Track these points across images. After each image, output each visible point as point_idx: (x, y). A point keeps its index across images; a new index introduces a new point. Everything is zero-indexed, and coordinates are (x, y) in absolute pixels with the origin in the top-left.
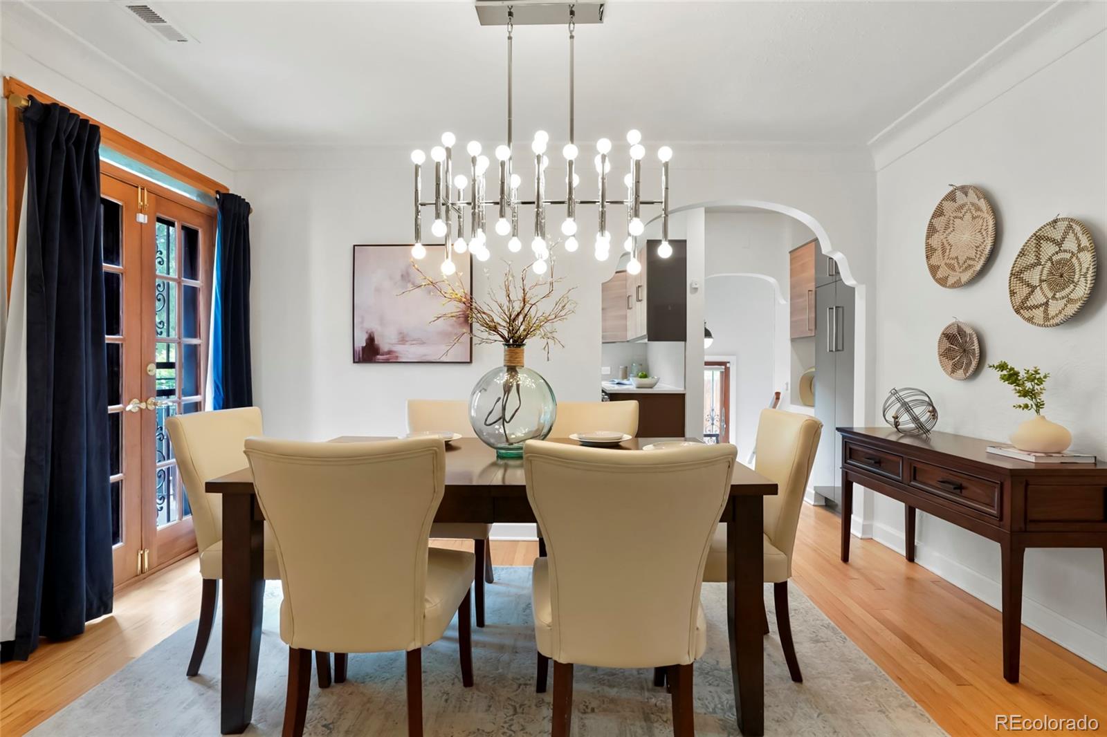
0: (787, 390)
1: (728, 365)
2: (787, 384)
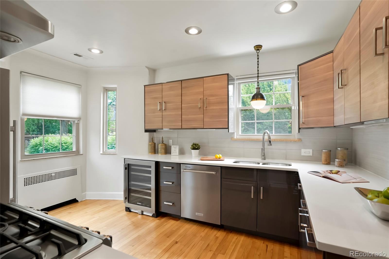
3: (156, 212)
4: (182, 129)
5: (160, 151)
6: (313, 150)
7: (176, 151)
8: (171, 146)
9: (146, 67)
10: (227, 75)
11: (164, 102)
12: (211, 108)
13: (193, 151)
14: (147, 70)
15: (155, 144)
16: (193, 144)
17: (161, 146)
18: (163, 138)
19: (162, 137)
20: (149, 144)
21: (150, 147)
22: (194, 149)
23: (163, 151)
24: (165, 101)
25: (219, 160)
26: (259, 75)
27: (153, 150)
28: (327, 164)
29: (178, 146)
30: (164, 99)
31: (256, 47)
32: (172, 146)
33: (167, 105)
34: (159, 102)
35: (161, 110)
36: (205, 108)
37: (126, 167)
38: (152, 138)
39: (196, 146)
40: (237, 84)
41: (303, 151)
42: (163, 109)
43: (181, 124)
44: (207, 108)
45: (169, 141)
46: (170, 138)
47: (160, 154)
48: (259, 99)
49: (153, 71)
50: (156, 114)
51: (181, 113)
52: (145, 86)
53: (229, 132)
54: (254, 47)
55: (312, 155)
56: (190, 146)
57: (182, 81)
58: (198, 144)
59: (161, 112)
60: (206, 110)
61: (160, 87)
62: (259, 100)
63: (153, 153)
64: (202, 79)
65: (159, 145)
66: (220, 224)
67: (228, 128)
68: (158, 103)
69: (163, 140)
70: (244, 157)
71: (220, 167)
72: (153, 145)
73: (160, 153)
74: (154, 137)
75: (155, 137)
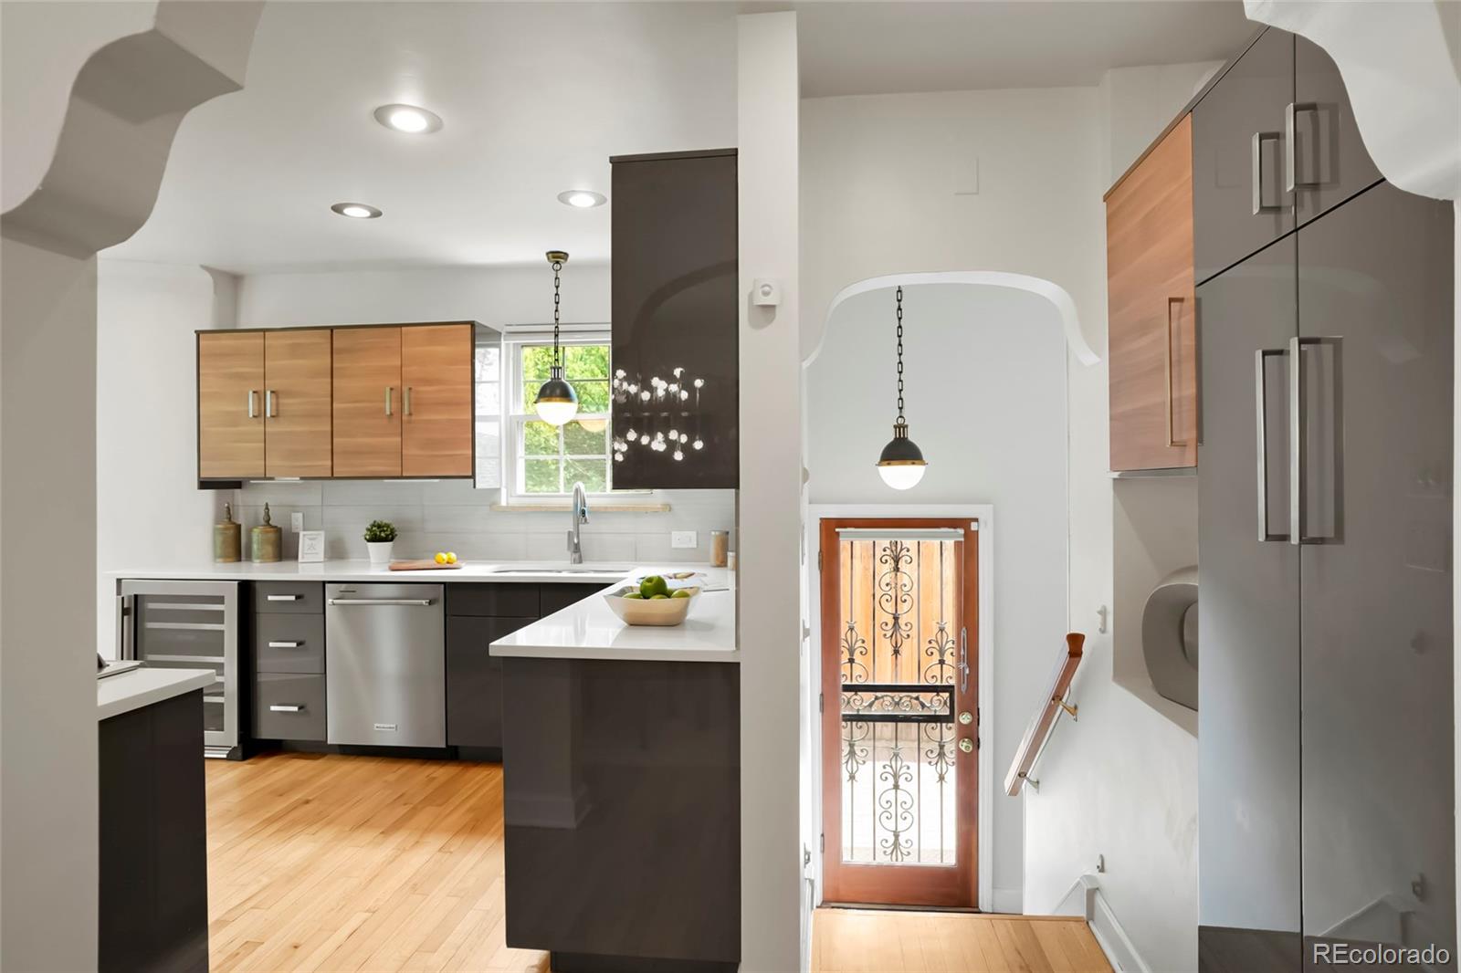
0: (1103, 631)
1: (974, 526)
2: (1103, 613)
3: (240, 741)
4: (332, 478)
5: (258, 549)
6: (697, 534)
7: (314, 549)
8: (298, 534)
9: (204, 267)
10: (469, 326)
11: (272, 392)
12: (425, 417)
13: (371, 545)
14: (208, 277)
15: (239, 527)
16: (373, 525)
17: (261, 533)
18: (267, 508)
19: (267, 504)
20: (215, 530)
21: (220, 539)
22: (374, 538)
23: (269, 549)
24: (273, 390)
25: (449, 566)
26: (561, 328)
27: (231, 550)
28: (718, 566)
29: (322, 533)
30: (273, 383)
31: (550, 255)
32: (301, 534)
33: (282, 401)
34: (254, 392)
35: (260, 415)
36: (405, 418)
37: (125, 606)
38: (228, 508)
39: (380, 532)
40: (511, 346)
41: (675, 535)
42: (268, 415)
43: (329, 463)
44: (413, 418)
45: (290, 516)
46: (294, 508)
47: (258, 561)
48: (558, 399)
49: (231, 282)
50: (241, 429)
51: (329, 429)
52: (198, 333)
53: (475, 487)
54: (547, 254)
55: (695, 546)
56: (362, 531)
57: (332, 331)
58: (388, 526)
59: (260, 423)
60: (409, 422)
61: (257, 341)
62: (556, 401)
63: (230, 560)
64: (399, 329)
65: (255, 530)
66: (444, 746)
67: (473, 476)
68: (251, 393)
69: (267, 514)
70: (527, 558)
71: (442, 586)
72: (231, 532)
73: (258, 558)
74: (233, 505)
75: (238, 506)
